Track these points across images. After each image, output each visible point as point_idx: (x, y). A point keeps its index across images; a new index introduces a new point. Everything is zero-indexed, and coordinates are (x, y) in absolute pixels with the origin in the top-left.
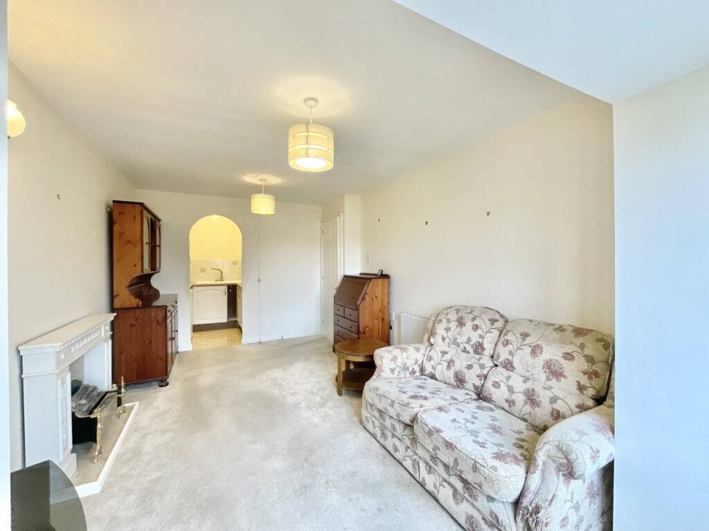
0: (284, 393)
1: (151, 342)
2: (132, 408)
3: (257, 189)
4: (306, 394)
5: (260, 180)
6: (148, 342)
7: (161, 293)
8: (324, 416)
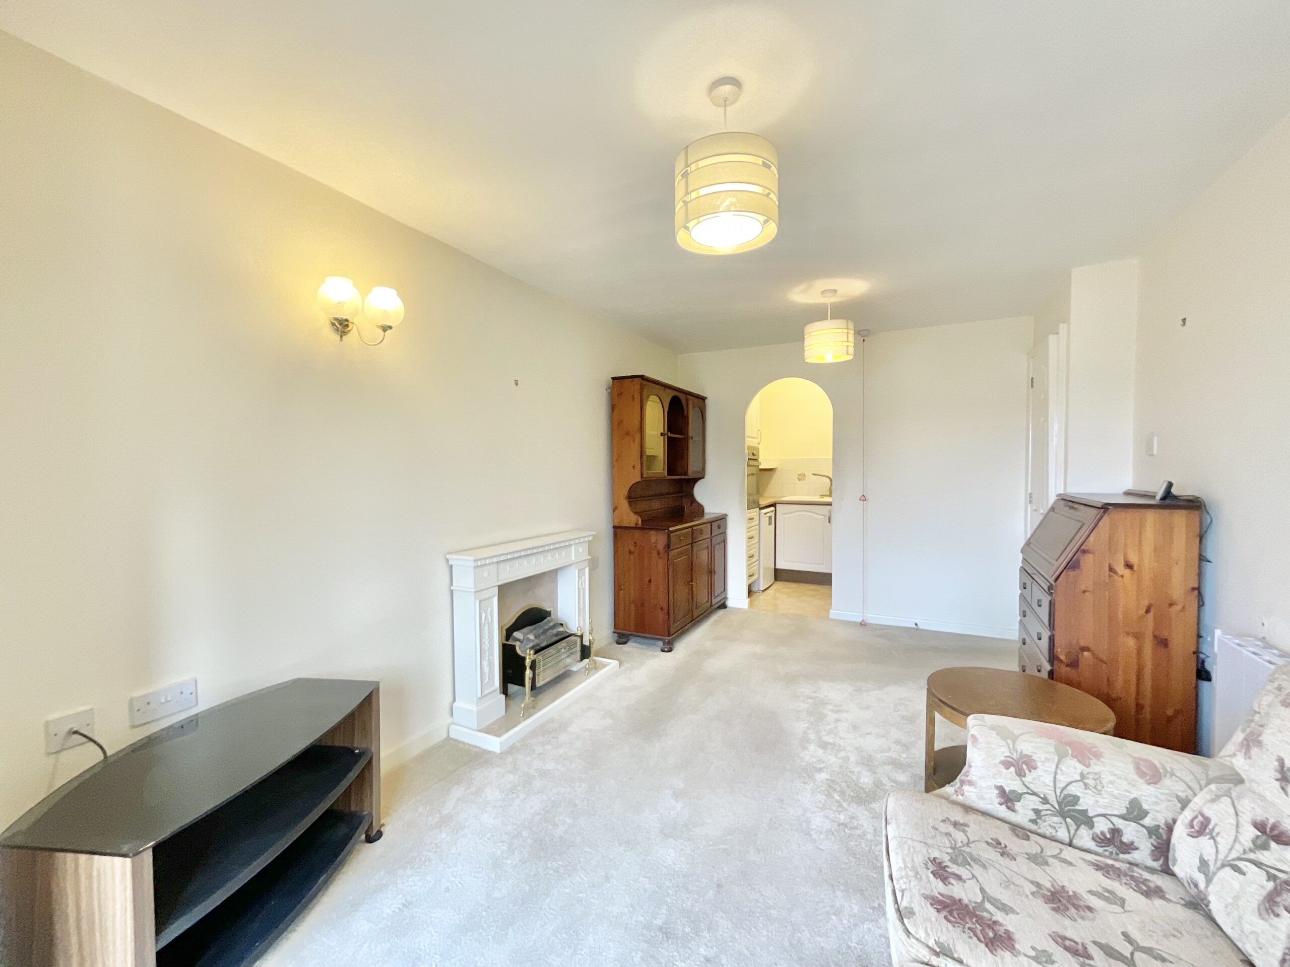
0: (812, 736)
1: (650, 581)
2: (605, 666)
3: (817, 314)
4: (853, 758)
5: (823, 292)
6: (647, 579)
7: (706, 511)
8: (845, 825)
